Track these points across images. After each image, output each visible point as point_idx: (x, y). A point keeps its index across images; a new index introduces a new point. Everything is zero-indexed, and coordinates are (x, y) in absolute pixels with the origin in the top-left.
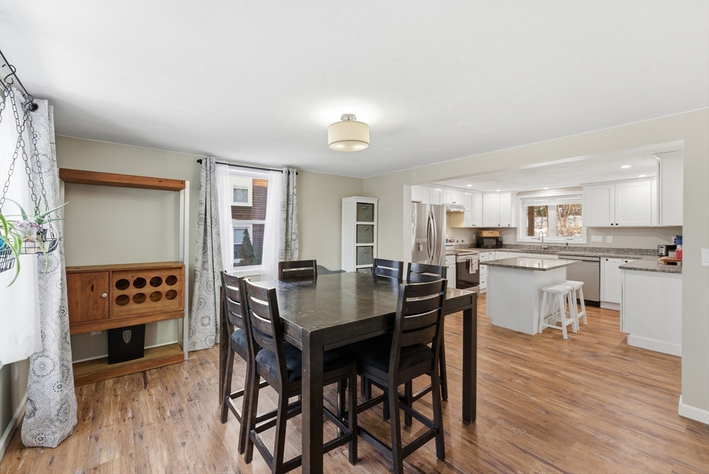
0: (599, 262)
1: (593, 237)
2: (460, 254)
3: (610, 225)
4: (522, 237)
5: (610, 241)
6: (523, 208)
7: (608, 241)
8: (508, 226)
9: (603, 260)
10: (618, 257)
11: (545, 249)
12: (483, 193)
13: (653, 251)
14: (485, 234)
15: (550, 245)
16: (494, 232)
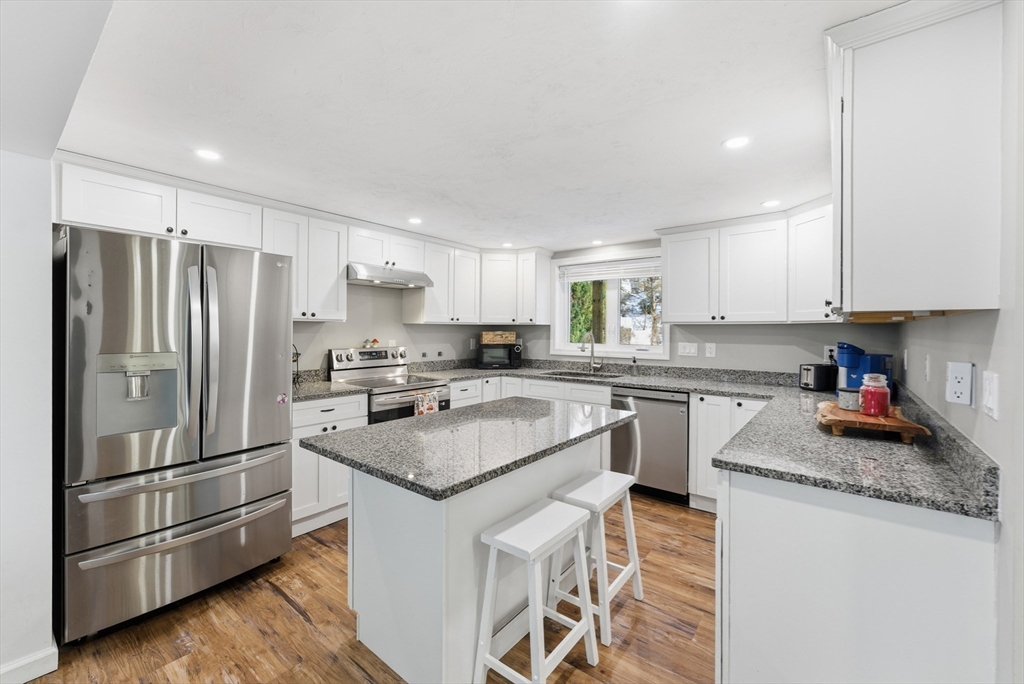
0: (687, 403)
1: (681, 345)
2: (376, 391)
3: (709, 320)
4: (562, 345)
5: (712, 354)
6: (563, 285)
7: (708, 355)
8: (528, 322)
9: (694, 399)
10: (723, 394)
11: (596, 369)
12: (482, 251)
13: (790, 376)
14: (488, 338)
15: (605, 362)
16: (507, 334)
